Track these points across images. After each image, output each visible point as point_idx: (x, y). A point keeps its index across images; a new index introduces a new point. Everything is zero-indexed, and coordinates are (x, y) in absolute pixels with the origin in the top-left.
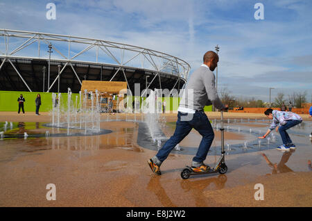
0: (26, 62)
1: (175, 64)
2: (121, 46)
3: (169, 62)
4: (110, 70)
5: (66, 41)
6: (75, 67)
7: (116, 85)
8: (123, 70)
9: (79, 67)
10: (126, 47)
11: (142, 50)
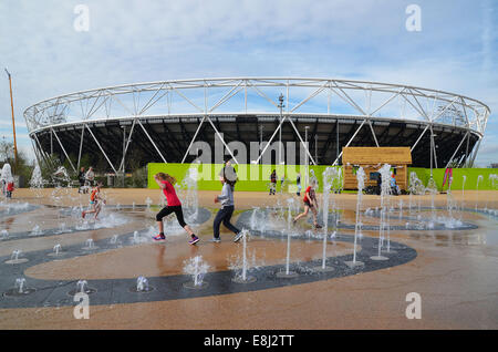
0: (228, 119)
1: (461, 108)
2: (365, 86)
3: (449, 105)
4: (349, 124)
5: (282, 85)
6: (296, 123)
7: (393, 152)
8: (370, 123)
9: (302, 123)
10: (375, 86)
11: (400, 90)
